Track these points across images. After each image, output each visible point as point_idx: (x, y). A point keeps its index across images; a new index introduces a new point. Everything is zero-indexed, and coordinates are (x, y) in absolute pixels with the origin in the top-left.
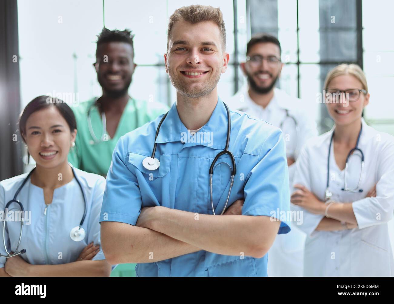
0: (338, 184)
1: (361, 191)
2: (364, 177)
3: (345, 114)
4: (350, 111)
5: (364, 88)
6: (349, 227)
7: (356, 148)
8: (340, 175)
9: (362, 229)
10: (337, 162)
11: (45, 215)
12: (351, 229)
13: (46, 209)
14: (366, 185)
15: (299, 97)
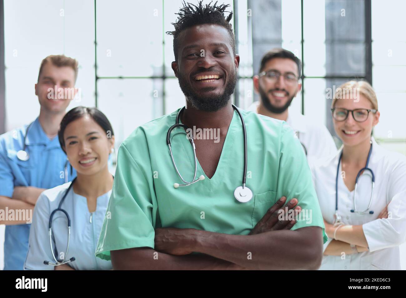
0: (348, 206)
1: (371, 213)
2: (375, 197)
3: (353, 135)
4: (359, 131)
5: (374, 107)
6: (359, 250)
7: (366, 168)
8: (349, 196)
9: (373, 253)
10: (346, 183)
11: (90, 223)
12: (362, 253)
13: (91, 217)
14: (377, 206)
15: (303, 114)
